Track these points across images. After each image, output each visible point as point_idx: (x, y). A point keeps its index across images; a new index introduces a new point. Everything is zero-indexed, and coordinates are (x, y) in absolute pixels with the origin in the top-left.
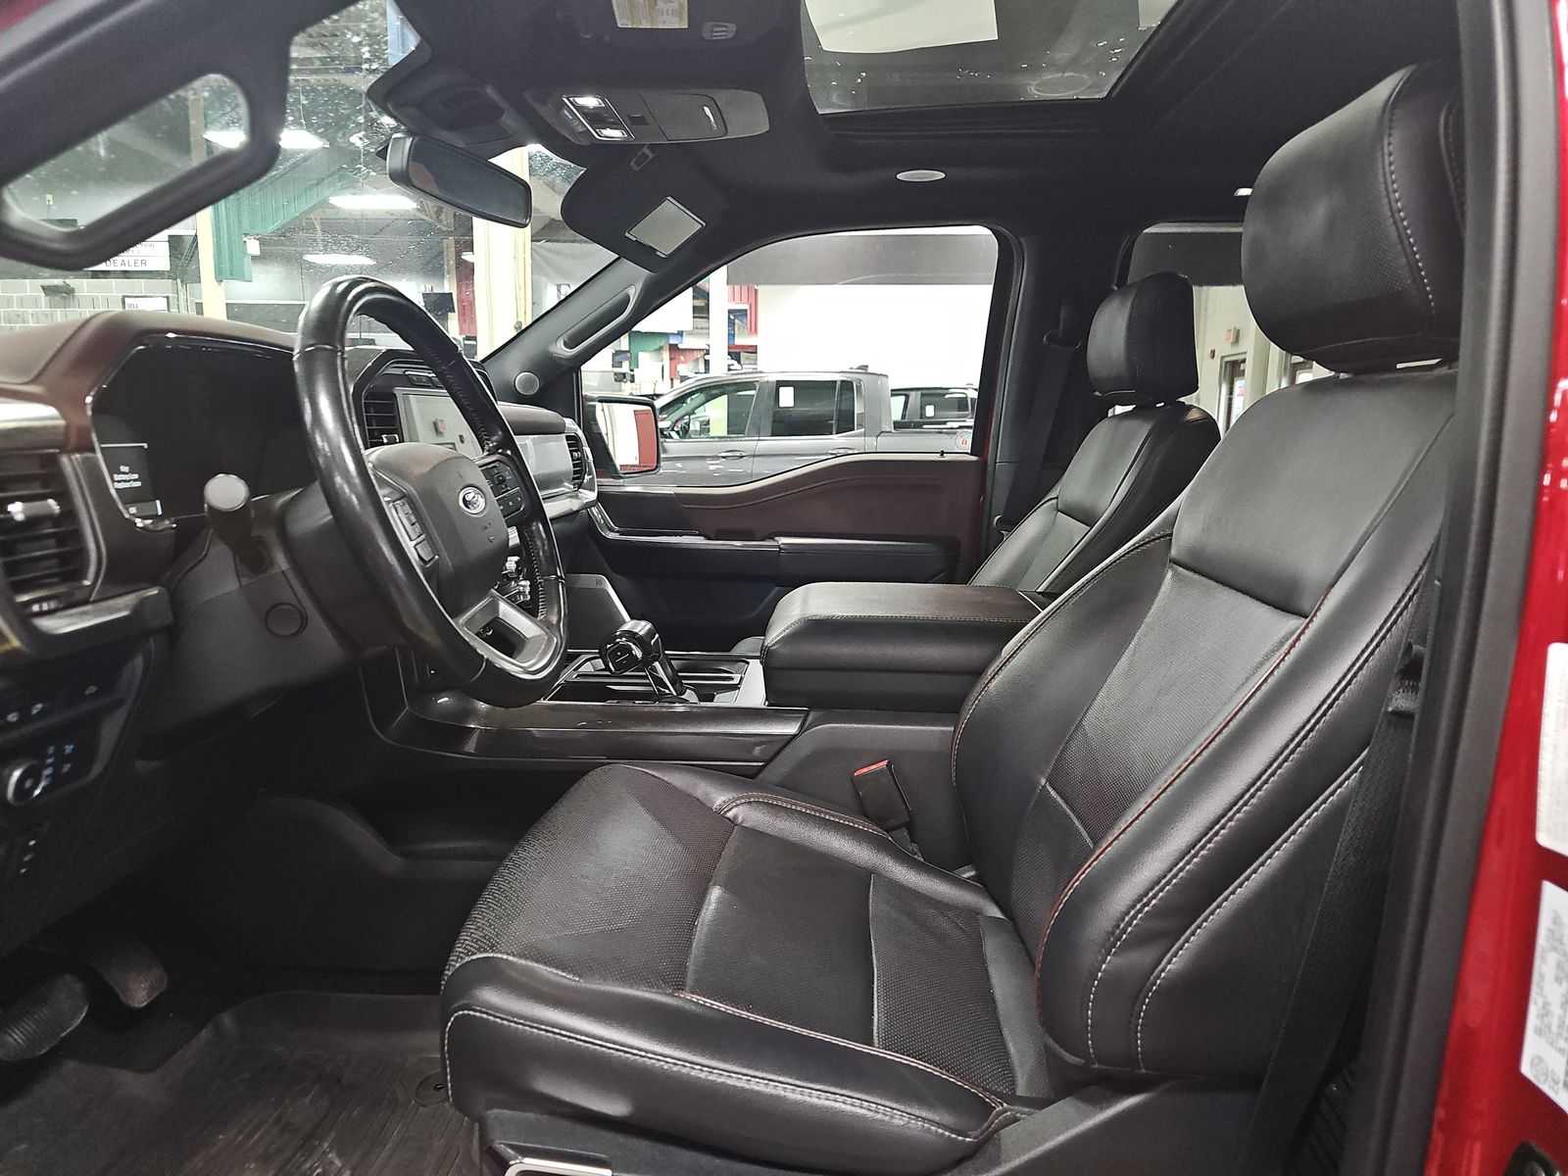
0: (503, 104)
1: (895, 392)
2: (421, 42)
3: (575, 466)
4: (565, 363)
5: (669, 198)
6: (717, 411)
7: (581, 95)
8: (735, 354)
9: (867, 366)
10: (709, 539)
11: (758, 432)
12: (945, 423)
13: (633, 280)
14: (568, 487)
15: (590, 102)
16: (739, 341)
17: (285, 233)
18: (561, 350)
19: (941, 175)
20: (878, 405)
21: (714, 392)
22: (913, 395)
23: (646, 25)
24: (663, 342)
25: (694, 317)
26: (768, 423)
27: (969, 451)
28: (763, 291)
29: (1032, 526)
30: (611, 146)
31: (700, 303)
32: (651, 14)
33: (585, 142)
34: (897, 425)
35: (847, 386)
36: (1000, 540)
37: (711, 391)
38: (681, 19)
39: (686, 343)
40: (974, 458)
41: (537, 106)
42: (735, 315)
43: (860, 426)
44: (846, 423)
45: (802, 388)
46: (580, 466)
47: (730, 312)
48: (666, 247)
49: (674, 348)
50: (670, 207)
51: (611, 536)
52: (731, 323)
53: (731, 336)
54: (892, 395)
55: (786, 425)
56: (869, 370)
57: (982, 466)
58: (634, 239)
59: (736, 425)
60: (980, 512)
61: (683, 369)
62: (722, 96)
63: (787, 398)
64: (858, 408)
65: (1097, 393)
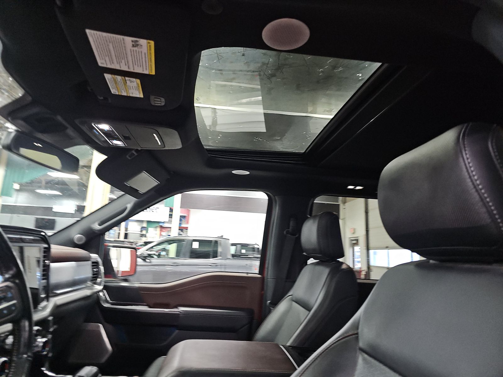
0: (67, 125)
1: (233, 245)
2: (25, 93)
3: (94, 274)
4: (97, 232)
5: (144, 172)
6: (172, 248)
7: (100, 123)
8: (181, 229)
9: (223, 236)
10: (150, 307)
11: (185, 257)
12: (247, 255)
13: (130, 202)
14: (89, 283)
15: (105, 127)
16: (183, 225)
17: (32, 183)
18: (97, 227)
19: (248, 173)
20: (226, 249)
21: (171, 242)
22: (239, 246)
23: (124, 94)
24: (157, 225)
25: (169, 218)
26: (188, 254)
27: (258, 273)
28: (192, 211)
29: (283, 306)
30: (117, 148)
31: (171, 213)
32: (126, 88)
33: (105, 145)
34: (233, 256)
35: (216, 242)
36: (269, 312)
37: (170, 242)
38: (139, 93)
39: (166, 225)
40: (259, 276)
41: (81, 126)
42: (182, 217)
43: (220, 256)
44: (215, 255)
45: (201, 242)
46: (96, 276)
47: (181, 216)
48: (143, 190)
49: (161, 227)
50: (144, 175)
51: (106, 305)
52: (181, 220)
53: (180, 224)
54: (232, 245)
55: (195, 254)
56: (223, 237)
57: (263, 279)
58: (129, 186)
59: (178, 254)
60: (262, 299)
61: (163, 234)
62: (161, 130)
63: (196, 245)
64: (220, 250)
65: (304, 254)
